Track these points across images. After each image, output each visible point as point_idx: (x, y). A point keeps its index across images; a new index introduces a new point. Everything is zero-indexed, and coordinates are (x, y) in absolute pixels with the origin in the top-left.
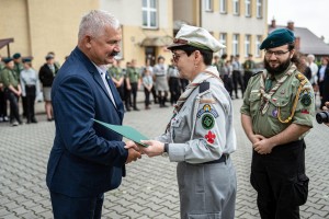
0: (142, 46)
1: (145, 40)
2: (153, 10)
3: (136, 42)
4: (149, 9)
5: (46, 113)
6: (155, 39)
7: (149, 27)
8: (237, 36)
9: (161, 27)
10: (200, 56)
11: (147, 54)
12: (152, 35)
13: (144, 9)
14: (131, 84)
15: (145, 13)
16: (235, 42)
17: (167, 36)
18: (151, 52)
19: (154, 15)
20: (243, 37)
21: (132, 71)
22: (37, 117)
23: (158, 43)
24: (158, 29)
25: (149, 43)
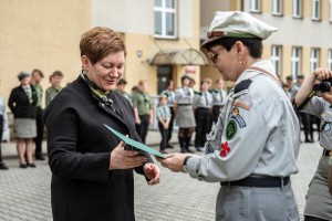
0: (152, 64)
1: (158, 55)
2: (171, 10)
3: (145, 58)
4: (164, 10)
5: (18, 157)
6: (173, 54)
7: (164, 35)
8: (298, 50)
9: (181, 35)
10: (244, 48)
11: (160, 76)
12: (168, 47)
13: (157, 9)
14: (141, 117)
15: (158, 15)
16: (295, 59)
17: (191, 50)
18: (166, 72)
19: (172, 18)
20: (307, 52)
21: (142, 98)
22: (6, 163)
23: (178, 60)
24: (177, 39)
25: (163, 60)
